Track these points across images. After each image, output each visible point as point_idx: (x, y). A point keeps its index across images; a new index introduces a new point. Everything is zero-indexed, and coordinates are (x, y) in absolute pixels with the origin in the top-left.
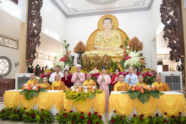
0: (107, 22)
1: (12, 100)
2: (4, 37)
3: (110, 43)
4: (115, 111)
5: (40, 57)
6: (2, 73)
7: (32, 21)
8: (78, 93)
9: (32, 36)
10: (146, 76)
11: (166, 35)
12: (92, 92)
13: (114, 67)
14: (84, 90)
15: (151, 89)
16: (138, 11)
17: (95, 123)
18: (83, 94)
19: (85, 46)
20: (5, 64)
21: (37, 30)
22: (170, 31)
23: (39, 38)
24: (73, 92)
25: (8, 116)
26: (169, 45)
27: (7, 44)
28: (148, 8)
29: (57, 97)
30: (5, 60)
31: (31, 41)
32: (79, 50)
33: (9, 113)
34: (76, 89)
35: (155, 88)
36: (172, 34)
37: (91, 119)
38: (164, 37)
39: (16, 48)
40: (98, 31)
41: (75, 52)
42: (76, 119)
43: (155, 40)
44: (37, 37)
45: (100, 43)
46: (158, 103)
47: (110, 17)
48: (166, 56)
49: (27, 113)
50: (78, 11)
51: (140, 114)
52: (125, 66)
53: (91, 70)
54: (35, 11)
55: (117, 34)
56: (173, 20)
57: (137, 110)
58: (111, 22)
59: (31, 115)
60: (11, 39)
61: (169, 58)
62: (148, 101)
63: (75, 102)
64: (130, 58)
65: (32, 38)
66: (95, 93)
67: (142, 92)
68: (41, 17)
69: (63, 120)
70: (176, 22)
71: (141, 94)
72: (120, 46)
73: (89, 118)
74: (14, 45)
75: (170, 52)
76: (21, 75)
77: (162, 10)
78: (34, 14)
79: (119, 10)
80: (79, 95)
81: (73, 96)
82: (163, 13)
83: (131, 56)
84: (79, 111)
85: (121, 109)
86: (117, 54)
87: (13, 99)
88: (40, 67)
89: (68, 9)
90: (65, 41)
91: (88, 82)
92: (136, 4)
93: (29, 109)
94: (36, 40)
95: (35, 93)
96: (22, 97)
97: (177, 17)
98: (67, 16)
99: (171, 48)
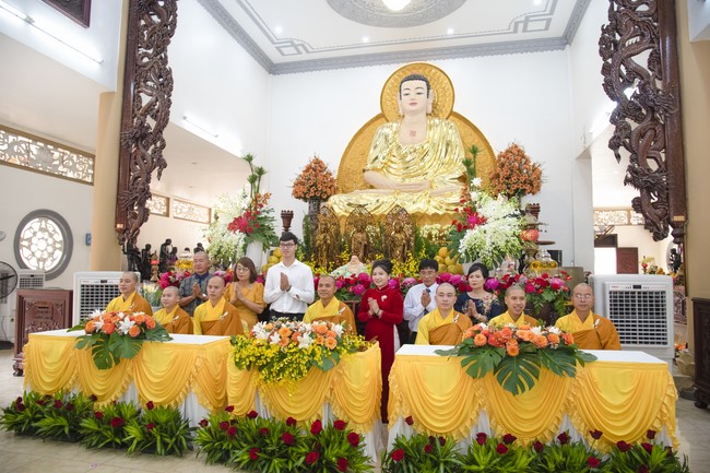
0: (412, 89)
1: (51, 364)
2: (47, 142)
3: (422, 164)
4: (409, 421)
5: (179, 211)
7: (137, 86)
9: (137, 140)
10: (538, 290)
11: (619, 137)
12: (327, 345)
13: (426, 253)
14: (299, 338)
15: (545, 343)
16: (527, 52)
17: (334, 459)
18: (296, 353)
19: (335, 176)
20: (51, 235)
21: (154, 117)
22: (634, 125)
23: (163, 146)
24: (258, 346)
25: (34, 424)
26: (629, 176)
27: (57, 166)
28: (565, 41)
29: (205, 360)
30: (50, 221)
32: (309, 190)
33: (39, 412)
34: (272, 334)
35: (560, 337)
36: (642, 136)
37: (319, 447)
38: (614, 145)
39: (89, 180)
40: (379, 121)
42: (267, 445)
43: (586, 156)
45: (386, 166)
46: (569, 391)
47: (426, 71)
49: (98, 416)
51: (500, 432)
52: (463, 250)
53: (342, 262)
54: (150, 51)
55: (450, 131)
56: (648, 83)
57: (490, 419)
58: (428, 89)
59: (109, 423)
60: (73, 150)
62: (531, 385)
64: (483, 221)
65: (137, 146)
66: (339, 352)
67: (513, 350)
68: (169, 72)
69: (222, 445)
70: (658, 91)
71: (508, 357)
72: (459, 178)
74: (83, 171)
75: (633, 201)
76: (94, 278)
77: (608, 48)
78: (146, 60)
79: (458, 48)
81: (259, 358)
82: (611, 56)
83: (487, 215)
84: (280, 414)
85: (433, 411)
86: (444, 207)
87: (56, 363)
88: (175, 250)
89: (273, 43)
90: (249, 159)
91: (324, 306)
92: (521, 26)
93: (109, 401)
94: (150, 152)
95: (126, 344)
96: (86, 355)
97: (660, 72)
98: (273, 68)
99: (636, 186)
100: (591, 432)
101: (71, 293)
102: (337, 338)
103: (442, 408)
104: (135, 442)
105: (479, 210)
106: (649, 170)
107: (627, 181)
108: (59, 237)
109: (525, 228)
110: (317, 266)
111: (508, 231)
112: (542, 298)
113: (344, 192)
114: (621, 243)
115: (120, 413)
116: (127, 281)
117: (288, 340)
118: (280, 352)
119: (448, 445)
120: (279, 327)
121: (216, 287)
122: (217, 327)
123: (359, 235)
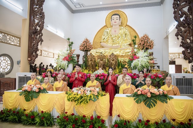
0: (115, 18)
1: (11, 100)
2: (5, 33)
3: (118, 40)
4: (119, 116)
5: (44, 54)
6: (3, 71)
7: (34, 17)
8: (80, 96)
9: (34, 33)
10: (154, 78)
11: (178, 33)
13: (121, 67)
14: (86, 92)
15: (158, 93)
16: (149, 6)
18: (86, 96)
19: (92, 44)
20: (7, 62)
21: (39, 26)
22: (183, 29)
23: (42, 35)
26: (181, 44)
27: (8, 41)
28: (161, 3)
29: (58, 98)
30: (6, 57)
31: (34, 39)
32: (84, 48)
35: (163, 92)
36: (185, 32)
37: (93, 124)
38: (177, 35)
39: (18, 45)
40: (105, 28)
41: (81, 50)
42: (77, 123)
43: (167, 38)
44: (40, 35)
45: (107, 41)
48: (179, 56)
50: (84, 6)
52: (132, 66)
53: (96, 70)
54: (38, 7)
55: (126, 31)
56: (188, 16)
57: (142, 115)
58: (120, 18)
59: (30, 117)
60: (13, 36)
61: (182, 57)
62: (155, 106)
63: (77, 105)
65: (34, 35)
66: (98, 96)
67: (149, 96)
68: (44, 13)
69: (64, 123)
70: (191, 19)
72: (129, 45)
73: (91, 122)
74: (16, 42)
77: (175, 6)
78: (36, 9)
79: (128, 5)
80: (82, 97)
82: (176, 8)
83: (139, 56)
86: (125, 53)
87: (13, 100)
88: (44, 66)
89: (73, 4)
90: (69, 39)
91: (92, 83)
93: (29, 111)
94: (38, 37)
97: (191, 13)
98: (73, 12)
99: (183, 47)
100: (172, 119)
101: (15, 79)
102: (97, 92)
103: (128, 112)
104: (38, 123)
105: (137, 55)
106: (187, 42)
107: (180, 46)
108: (9, 62)
109: (150, 60)
110: (89, 71)
111: (146, 61)
112: (156, 80)
113: (95, 49)
114: (177, 64)
115: (33, 114)
116: (33, 75)
117: (83, 93)
118: (81, 96)
119: (130, 123)
120: (80, 89)
121: (60, 77)
122: (60, 89)
123: (101, 62)
